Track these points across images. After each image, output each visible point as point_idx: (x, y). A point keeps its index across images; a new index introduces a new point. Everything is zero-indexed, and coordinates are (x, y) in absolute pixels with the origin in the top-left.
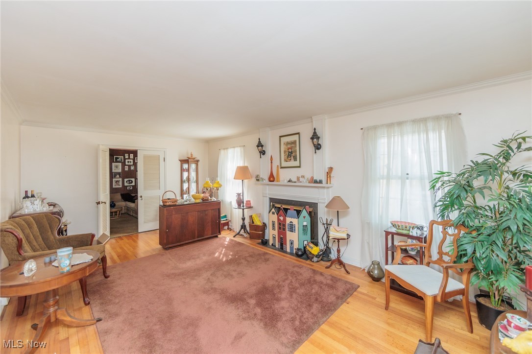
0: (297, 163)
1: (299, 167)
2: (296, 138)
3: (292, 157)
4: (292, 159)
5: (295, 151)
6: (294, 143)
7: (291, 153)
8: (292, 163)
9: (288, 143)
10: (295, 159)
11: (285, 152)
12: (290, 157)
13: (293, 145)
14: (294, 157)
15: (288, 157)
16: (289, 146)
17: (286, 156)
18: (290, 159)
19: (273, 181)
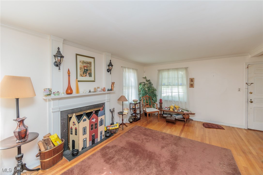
0: (92, 79)
1: (94, 81)
2: (91, 60)
3: (88, 74)
4: (88, 75)
5: (91, 70)
6: (90, 63)
7: (87, 70)
8: (87, 78)
9: (84, 62)
10: (90, 75)
11: (81, 68)
12: (86, 73)
13: (88, 65)
14: (89, 74)
15: (84, 73)
16: (85, 65)
17: (82, 72)
18: (86, 75)
19: (71, 94)
